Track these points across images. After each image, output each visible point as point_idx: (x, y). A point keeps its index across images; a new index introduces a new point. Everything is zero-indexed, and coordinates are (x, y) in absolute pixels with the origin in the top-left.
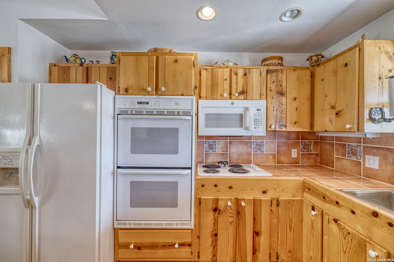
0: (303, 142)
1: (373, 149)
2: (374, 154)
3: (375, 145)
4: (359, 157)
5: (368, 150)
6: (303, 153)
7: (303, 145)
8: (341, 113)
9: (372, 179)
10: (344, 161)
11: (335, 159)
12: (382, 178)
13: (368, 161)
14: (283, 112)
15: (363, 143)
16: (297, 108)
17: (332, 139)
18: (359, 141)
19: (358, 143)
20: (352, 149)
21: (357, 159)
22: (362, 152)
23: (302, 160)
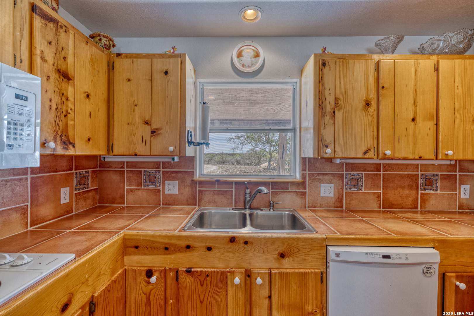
0: (78, 173)
1: (172, 174)
2: (174, 179)
3: (174, 169)
4: (159, 185)
5: (167, 175)
6: (78, 192)
7: (78, 178)
8: (159, 132)
9: (172, 205)
10: (139, 193)
11: (127, 192)
12: (181, 201)
13: (168, 187)
14: (69, 115)
15: (163, 168)
16: (90, 113)
17: (121, 166)
18: (158, 166)
19: (157, 168)
20: (149, 176)
21: (156, 187)
22: (161, 178)
23: (76, 204)
